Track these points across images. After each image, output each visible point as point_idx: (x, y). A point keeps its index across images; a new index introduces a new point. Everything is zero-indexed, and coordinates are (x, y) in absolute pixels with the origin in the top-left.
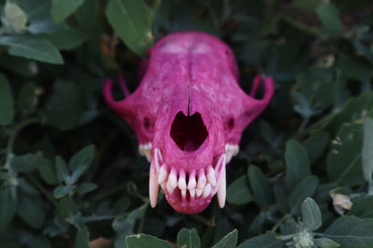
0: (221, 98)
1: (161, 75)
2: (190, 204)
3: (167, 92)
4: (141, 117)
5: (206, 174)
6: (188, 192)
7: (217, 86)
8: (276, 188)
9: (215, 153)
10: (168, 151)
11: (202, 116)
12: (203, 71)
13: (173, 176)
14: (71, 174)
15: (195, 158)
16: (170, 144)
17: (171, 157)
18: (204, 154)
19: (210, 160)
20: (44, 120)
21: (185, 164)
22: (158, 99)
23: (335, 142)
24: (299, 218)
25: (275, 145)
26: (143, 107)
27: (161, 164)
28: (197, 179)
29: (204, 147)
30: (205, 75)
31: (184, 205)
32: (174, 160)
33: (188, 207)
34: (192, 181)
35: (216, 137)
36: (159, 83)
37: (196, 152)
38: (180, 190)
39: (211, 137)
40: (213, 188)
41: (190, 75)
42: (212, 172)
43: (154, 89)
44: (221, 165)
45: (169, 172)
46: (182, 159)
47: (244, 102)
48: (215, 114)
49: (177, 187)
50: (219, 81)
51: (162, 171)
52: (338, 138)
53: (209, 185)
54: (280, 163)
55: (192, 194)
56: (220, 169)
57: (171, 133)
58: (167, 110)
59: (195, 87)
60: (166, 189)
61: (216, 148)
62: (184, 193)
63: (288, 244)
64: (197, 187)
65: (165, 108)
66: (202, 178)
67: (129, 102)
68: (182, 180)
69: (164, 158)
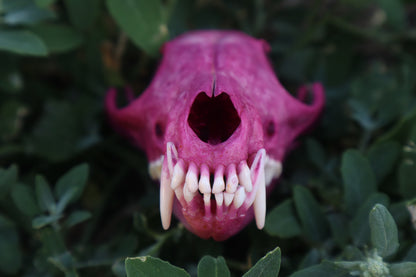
0: (257, 93)
1: (178, 66)
2: (217, 218)
3: (185, 82)
4: (152, 123)
5: (238, 172)
6: (213, 197)
7: (252, 78)
8: (331, 218)
9: (249, 147)
10: (185, 141)
11: (232, 98)
12: (233, 59)
13: (192, 175)
14: (57, 201)
15: (223, 150)
16: (188, 134)
17: (189, 149)
18: (235, 146)
19: (243, 154)
20: (29, 149)
21: (209, 158)
22: (174, 94)
23: (408, 149)
24: (366, 246)
25: (328, 169)
26: (154, 110)
27: (175, 162)
28: (225, 179)
29: (235, 138)
30: (235, 64)
31: (208, 218)
32: (193, 153)
33: (214, 223)
34: (219, 181)
35: (251, 125)
36: (175, 76)
37: (224, 144)
38: (202, 195)
39: (244, 124)
40: (248, 194)
41: (216, 64)
42: (246, 171)
43: (169, 84)
44: (259, 164)
45: (186, 171)
46: (204, 151)
47: (286, 104)
48: (249, 101)
49: (199, 191)
50: (253, 72)
51: (177, 171)
52: (412, 143)
53: (242, 189)
54: (336, 191)
55: (219, 201)
56: (257, 169)
57: (189, 119)
58: (185, 97)
59: (223, 74)
60: (183, 197)
61: (252, 141)
62: (207, 199)
63: (352, 273)
64: (224, 191)
65: (182, 95)
66: (233, 176)
67: (136, 108)
68: (205, 179)
69: (179, 152)
